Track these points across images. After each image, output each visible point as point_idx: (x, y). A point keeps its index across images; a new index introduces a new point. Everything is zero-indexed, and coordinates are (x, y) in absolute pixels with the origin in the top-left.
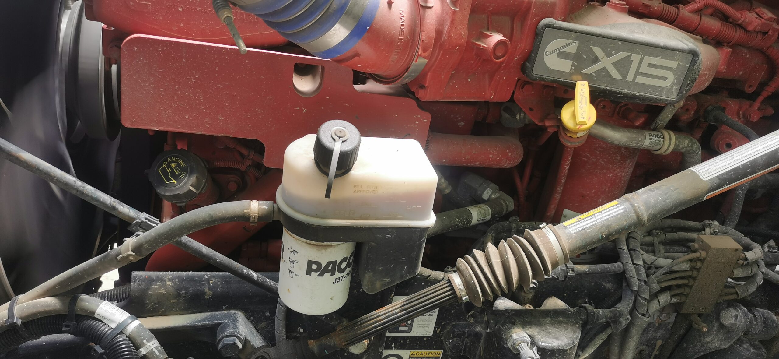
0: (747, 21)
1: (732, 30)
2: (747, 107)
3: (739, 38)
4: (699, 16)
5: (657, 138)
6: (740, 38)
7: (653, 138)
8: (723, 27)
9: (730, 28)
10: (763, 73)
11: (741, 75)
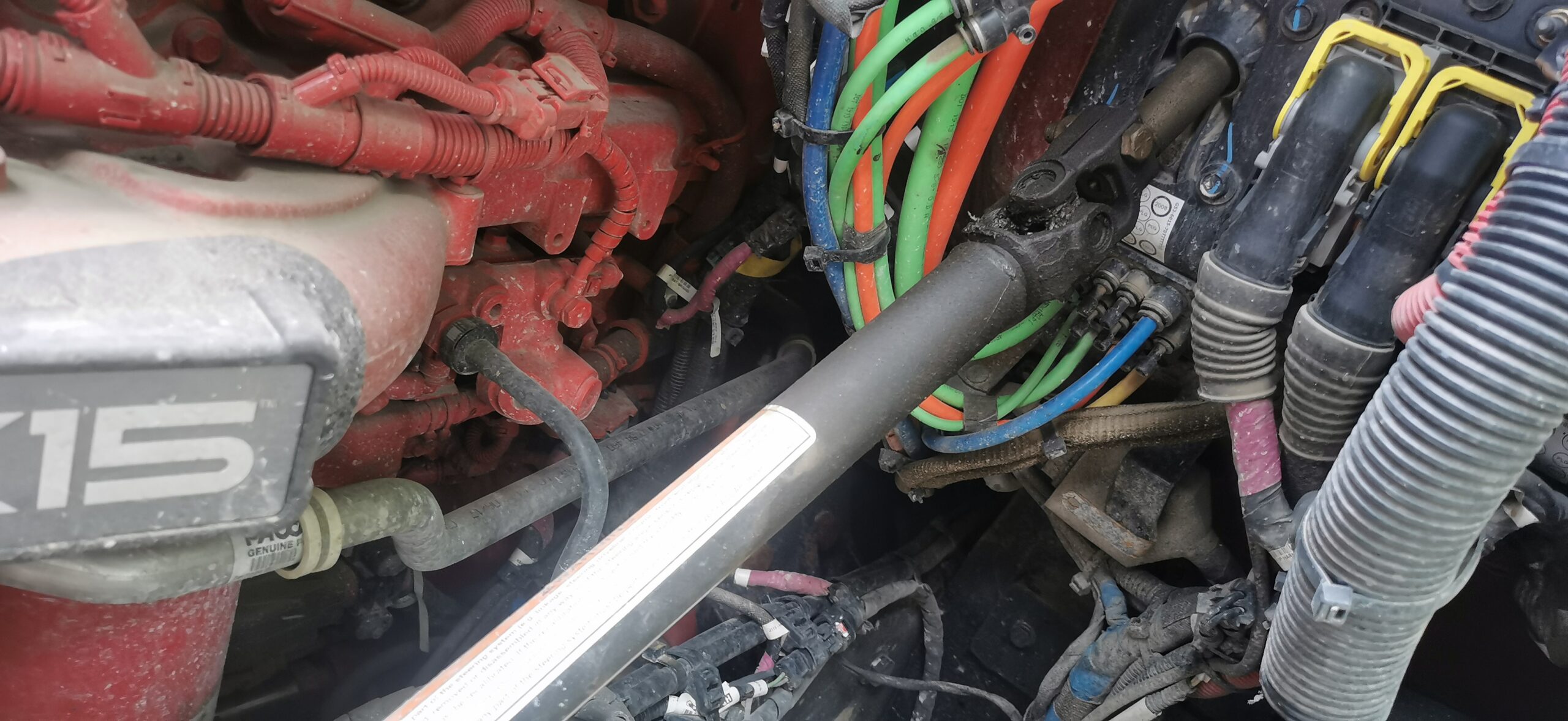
0: (514, 114)
1: (474, 140)
2: (559, 287)
3: (497, 160)
4: (354, 115)
5: (277, 541)
6: (500, 159)
7: (261, 545)
8: (441, 140)
9: (466, 137)
10: (585, 198)
11: (529, 211)
